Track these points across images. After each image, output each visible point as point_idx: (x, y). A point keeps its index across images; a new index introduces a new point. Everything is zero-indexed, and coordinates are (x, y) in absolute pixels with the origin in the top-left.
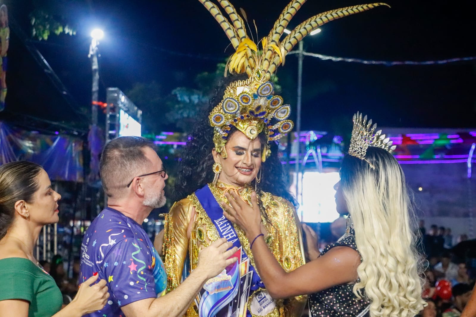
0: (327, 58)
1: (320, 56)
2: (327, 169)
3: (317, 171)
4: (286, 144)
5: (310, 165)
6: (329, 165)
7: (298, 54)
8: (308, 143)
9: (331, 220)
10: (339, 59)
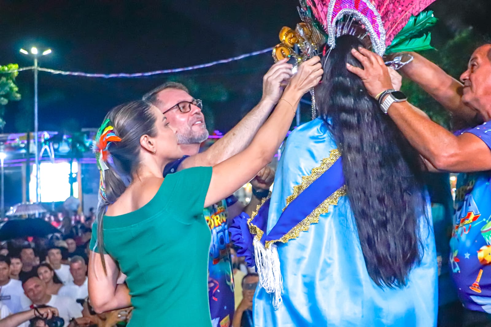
0: (58, 72)
1: (52, 71)
2: (59, 161)
3: (50, 162)
4: (26, 142)
5: (45, 158)
6: (59, 157)
7: (34, 69)
8: (43, 141)
9: (63, 200)
10: (68, 73)
